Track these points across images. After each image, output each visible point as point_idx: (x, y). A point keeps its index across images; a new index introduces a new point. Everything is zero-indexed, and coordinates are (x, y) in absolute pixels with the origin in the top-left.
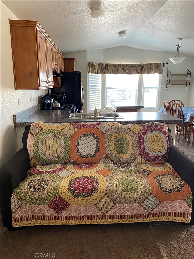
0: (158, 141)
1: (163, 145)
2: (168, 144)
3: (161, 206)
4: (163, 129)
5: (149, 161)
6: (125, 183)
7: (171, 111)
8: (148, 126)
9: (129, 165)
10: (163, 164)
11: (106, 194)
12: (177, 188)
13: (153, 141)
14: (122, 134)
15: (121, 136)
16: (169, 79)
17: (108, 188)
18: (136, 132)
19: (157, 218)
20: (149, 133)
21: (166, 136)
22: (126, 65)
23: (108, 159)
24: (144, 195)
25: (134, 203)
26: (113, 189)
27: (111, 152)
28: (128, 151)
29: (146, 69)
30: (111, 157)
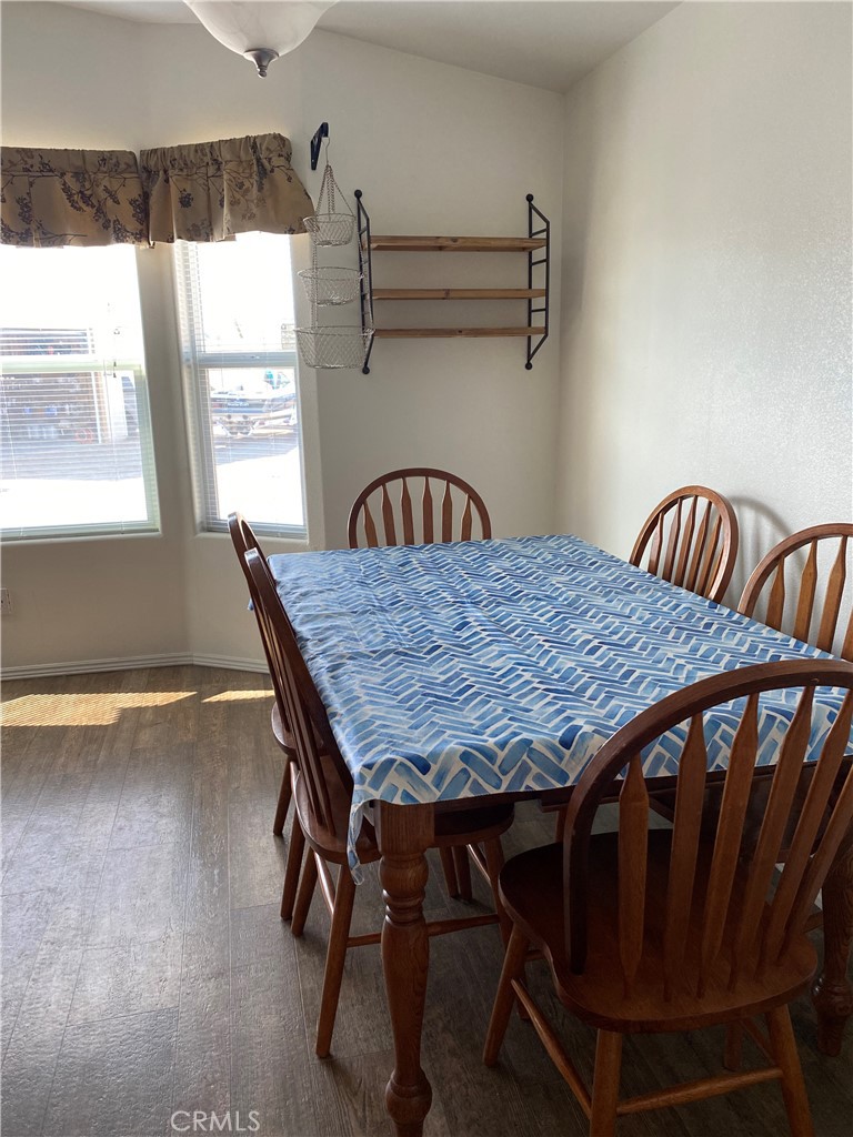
29: (175, 196)
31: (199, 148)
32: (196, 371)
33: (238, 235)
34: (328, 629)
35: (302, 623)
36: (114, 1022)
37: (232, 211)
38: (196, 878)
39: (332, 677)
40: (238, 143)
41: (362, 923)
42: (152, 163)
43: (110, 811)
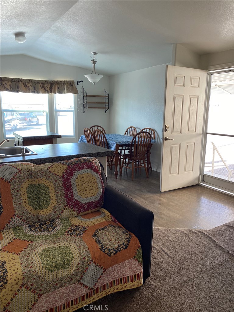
0: (89, 182)
1: (96, 186)
2: (102, 184)
3: (106, 274)
4: (93, 165)
5: (80, 212)
6: (52, 257)
7: (93, 139)
8: (74, 163)
9: (54, 224)
10: (98, 212)
11: (23, 285)
12: (123, 244)
13: (83, 183)
14: (38, 180)
15: (36, 182)
16: (85, 101)
17: (25, 274)
18: (59, 173)
19: (103, 292)
20: (77, 173)
21: (99, 174)
22: (29, 80)
23: (20, 221)
24: (83, 267)
25: (70, 284)
26: (34, 273)
27: (23, 209)
28: (50, 203)
29: (57, 87)
30: (24, 218)
37: (66, 90)
42: (53, 82)
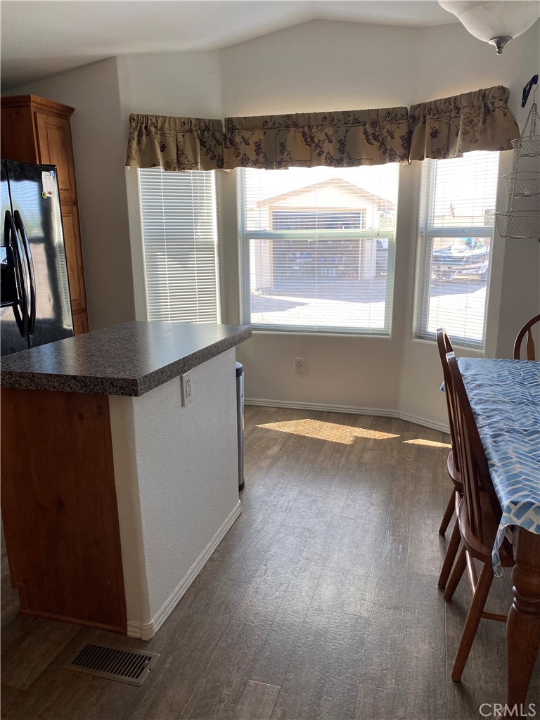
29: (428, 132)
31: (448, 101)
32: (426, 239)
33: (465, 154)
34: (493, 410)
35: (476, 404)
36: (334, 613)
37: (463, 139)
38: (388, 546)
39: (494, 442)
40: (473, 95)
41: (492, 606)
42: (417, 112)
43: (344, 494)
